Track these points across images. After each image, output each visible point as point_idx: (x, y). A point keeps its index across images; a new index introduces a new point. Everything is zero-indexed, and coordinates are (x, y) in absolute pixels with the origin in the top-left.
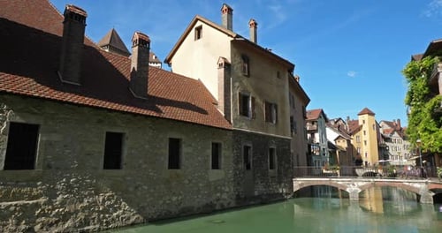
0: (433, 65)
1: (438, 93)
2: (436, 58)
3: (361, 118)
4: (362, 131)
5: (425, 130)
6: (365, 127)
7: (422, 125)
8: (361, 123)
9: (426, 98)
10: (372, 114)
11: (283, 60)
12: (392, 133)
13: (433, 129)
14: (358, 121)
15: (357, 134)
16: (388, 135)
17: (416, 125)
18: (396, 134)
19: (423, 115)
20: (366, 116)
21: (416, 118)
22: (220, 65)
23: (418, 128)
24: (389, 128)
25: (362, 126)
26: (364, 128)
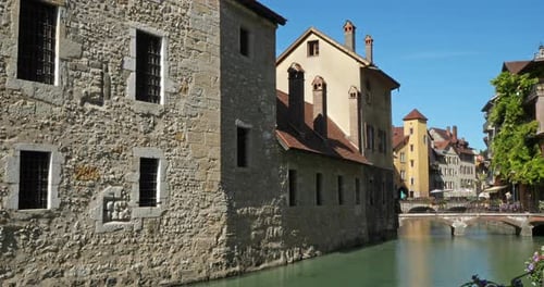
0: (532, 86)
1: (535, 118)
2: (536, 80)
3: (407, 125)
4: (409, 146)
5: (516, 158)
6: (413, 140)
7: (513, 153)
8: (406, 133)
9: (520, 120)
10: (423, 120)
11: (387, 76)
12: (447, 149)
13: (525, 158)
14: (402, 128)
15: (402, 150)
16: (440, 151)
17: (507, 151)
18: (451, 150)
19: (515, 140)
20: (415, 122)
21: (507, 143)
22: (352, 95)
23: (508, 155)
24: (442, 140)
25: (408, 138)
26: (410, 142)
